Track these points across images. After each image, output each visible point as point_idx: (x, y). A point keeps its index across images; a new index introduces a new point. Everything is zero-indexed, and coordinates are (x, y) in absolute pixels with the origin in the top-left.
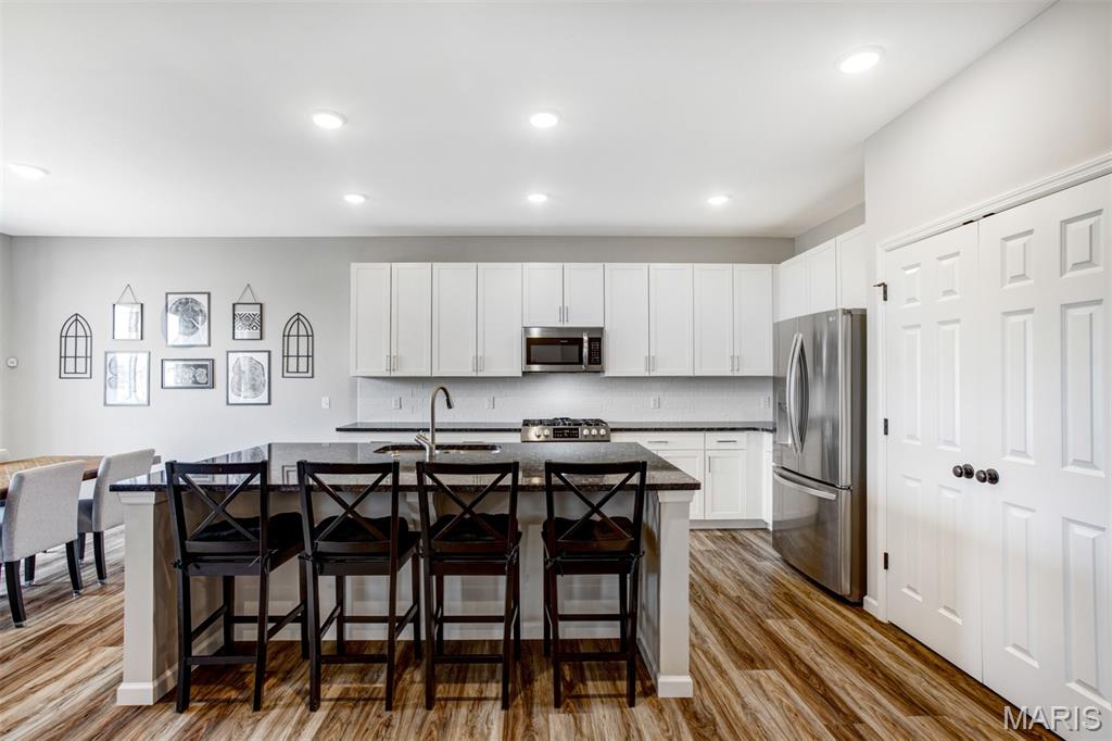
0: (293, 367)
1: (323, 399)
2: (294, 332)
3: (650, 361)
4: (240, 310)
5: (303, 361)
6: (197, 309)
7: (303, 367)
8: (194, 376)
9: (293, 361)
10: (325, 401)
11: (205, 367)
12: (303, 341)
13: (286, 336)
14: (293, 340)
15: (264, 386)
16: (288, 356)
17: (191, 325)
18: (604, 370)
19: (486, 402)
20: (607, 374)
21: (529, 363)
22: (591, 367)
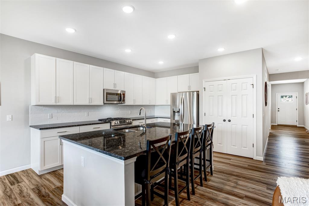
1: (8, 116)
3: (134, 101)
10: (9, 118)
18: (125, 103)
19: (86, 114)
20: (125, 104)
21: (107, 101)
22: (123, 102)
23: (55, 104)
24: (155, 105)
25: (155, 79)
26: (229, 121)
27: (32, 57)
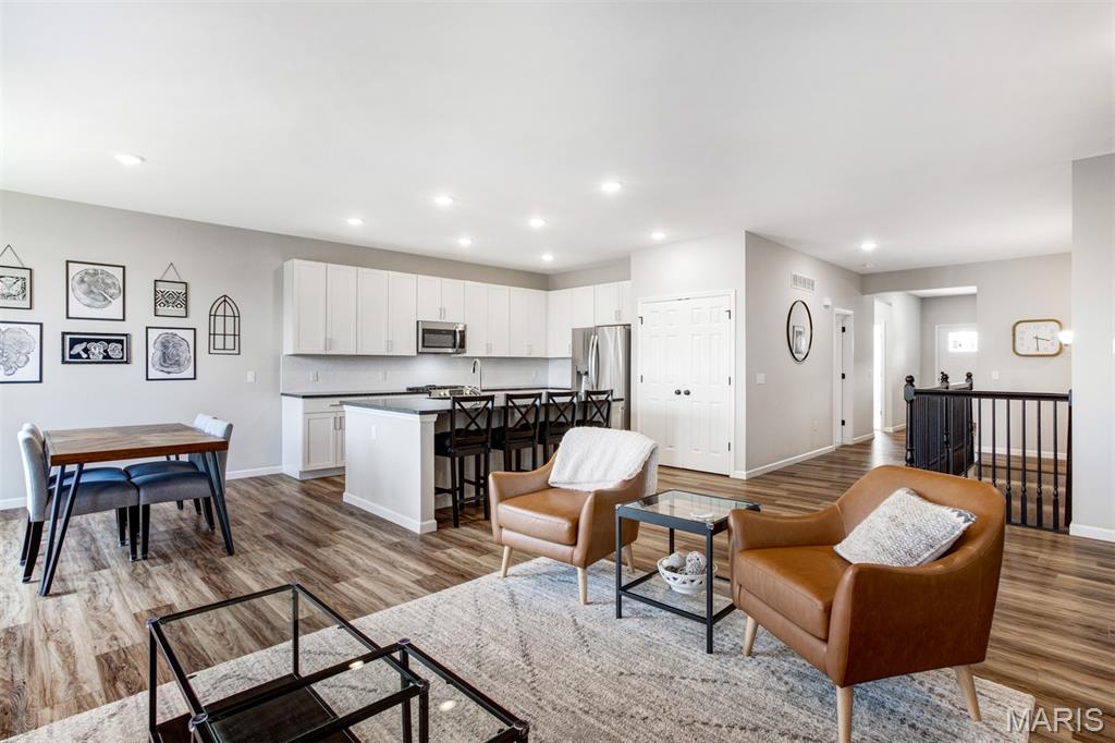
0: (219, 344)
1: (249, 373)
2: (220, 312)
3: (489, 347)
4: (162, 287)
5: (230, 340)
6: (109, 281)
7: (230, 344)
8: (105, 351)
9: (219, 339)
10: (250, 376)
11: (121, 342)
12: (230, 321)
13: (213, 316)
14: (220, 320)
15: (189, 361)
16: (214, 334)
17: (101, 298)
18: (465, 352)
19: (380, 375)
20: (465, 355)
21: (423, 346)
22: (460, 350)
23: (324, 353)
24: (548, 359)
25: (544, 292)
26: (688, 393)
27: (288, 264)
